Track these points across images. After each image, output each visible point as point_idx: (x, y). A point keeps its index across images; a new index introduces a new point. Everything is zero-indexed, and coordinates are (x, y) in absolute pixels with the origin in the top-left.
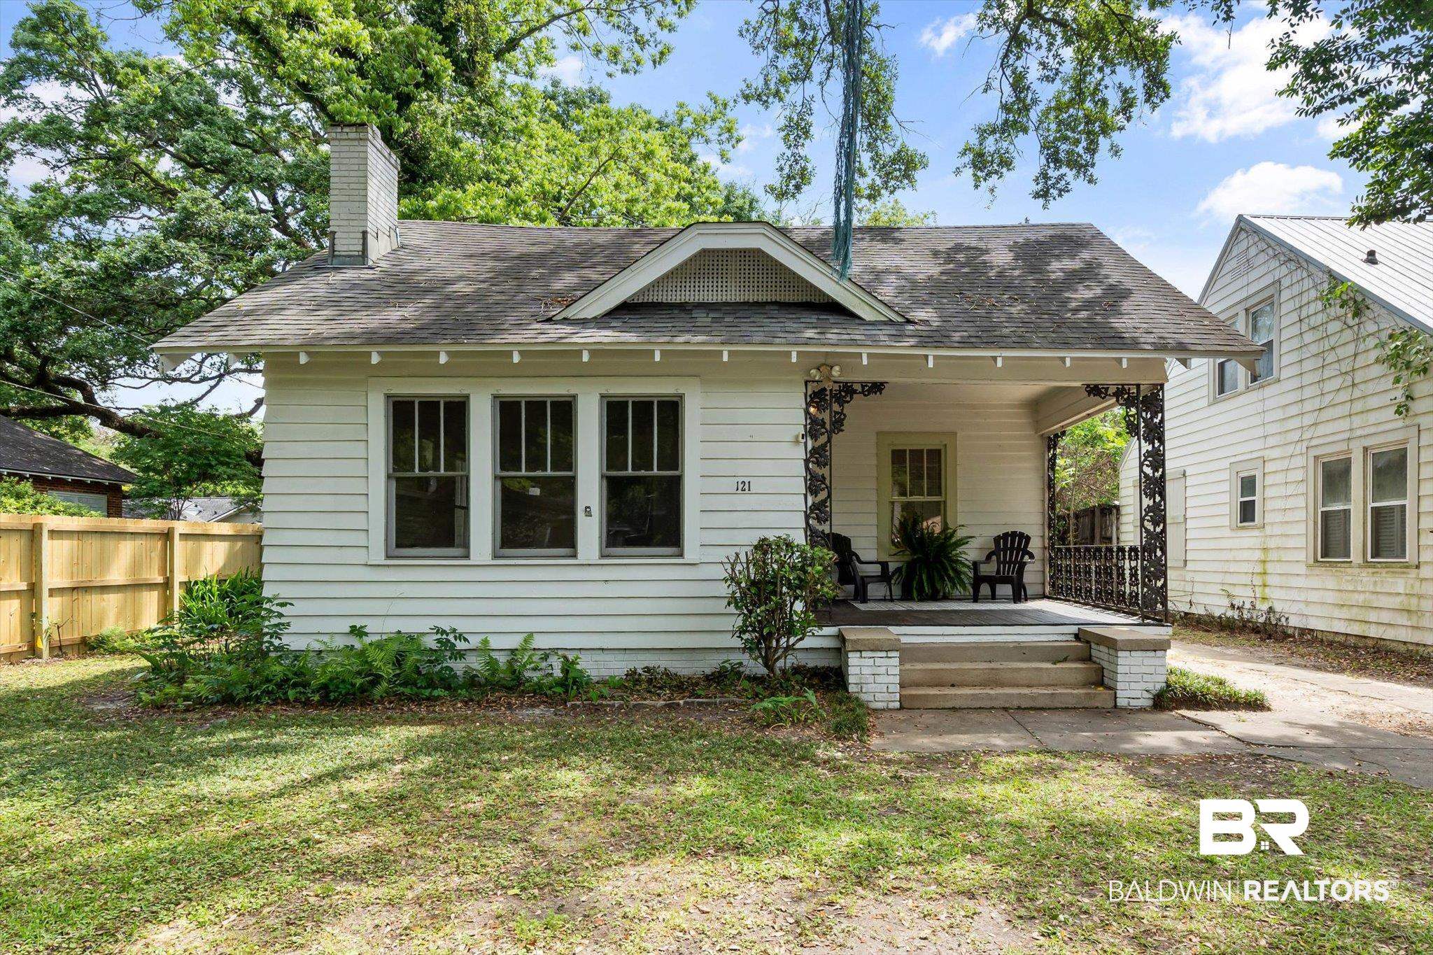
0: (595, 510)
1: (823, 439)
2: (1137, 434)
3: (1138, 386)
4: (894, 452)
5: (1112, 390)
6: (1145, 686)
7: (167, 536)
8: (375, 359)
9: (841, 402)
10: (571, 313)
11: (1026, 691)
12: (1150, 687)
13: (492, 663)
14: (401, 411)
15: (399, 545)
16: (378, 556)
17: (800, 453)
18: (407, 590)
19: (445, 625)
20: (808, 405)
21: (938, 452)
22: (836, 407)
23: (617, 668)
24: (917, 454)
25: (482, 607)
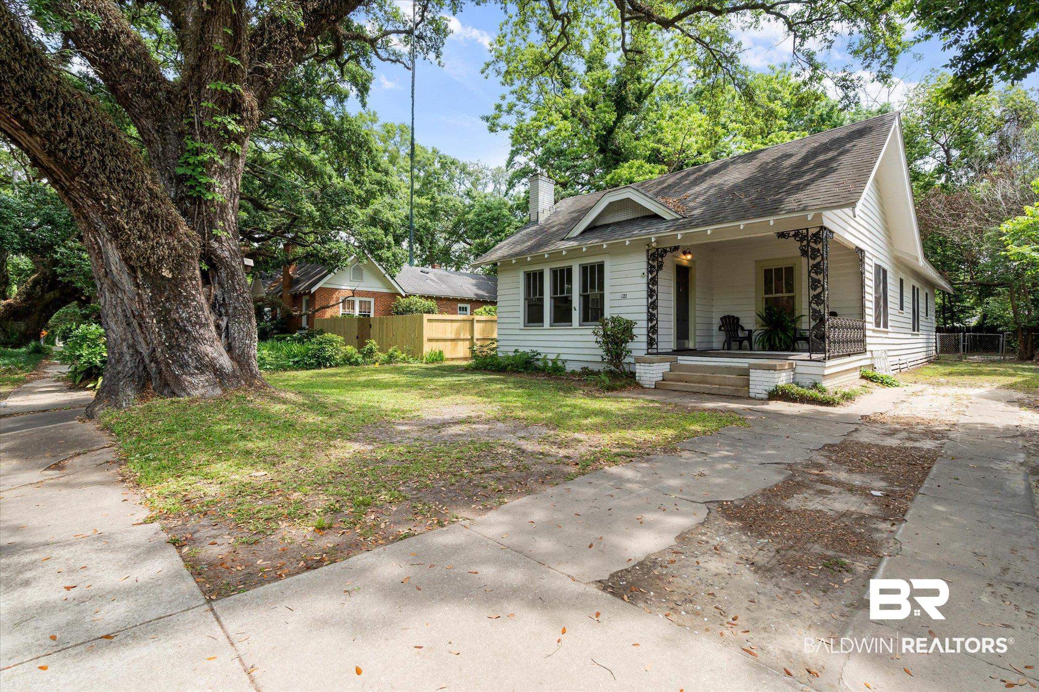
0: (577, 308)
1: (655, 274)
2: (807, 256)
3: (807, 229)
4: (765, 270)
5: (792, 233)
6: (763, 387)
7: (472, 321)
8: (514, 262)
9: (662, 256)
10: (569, 236)
11: (708, 386)
12: (767, 388)
13: (546, 363)
14: (528, 275)
15: (529, 322)
16: (522, 327)
17: (645, 280)
18: (528, 338)
19: (534, 349)
20: (649, 259)
21: (792, 268)
22: (660, 259)
23: (577, 368)
24: (778, 271)
25: (547, 344)
